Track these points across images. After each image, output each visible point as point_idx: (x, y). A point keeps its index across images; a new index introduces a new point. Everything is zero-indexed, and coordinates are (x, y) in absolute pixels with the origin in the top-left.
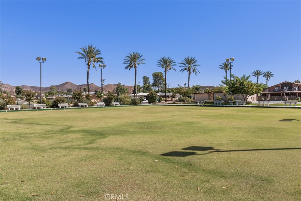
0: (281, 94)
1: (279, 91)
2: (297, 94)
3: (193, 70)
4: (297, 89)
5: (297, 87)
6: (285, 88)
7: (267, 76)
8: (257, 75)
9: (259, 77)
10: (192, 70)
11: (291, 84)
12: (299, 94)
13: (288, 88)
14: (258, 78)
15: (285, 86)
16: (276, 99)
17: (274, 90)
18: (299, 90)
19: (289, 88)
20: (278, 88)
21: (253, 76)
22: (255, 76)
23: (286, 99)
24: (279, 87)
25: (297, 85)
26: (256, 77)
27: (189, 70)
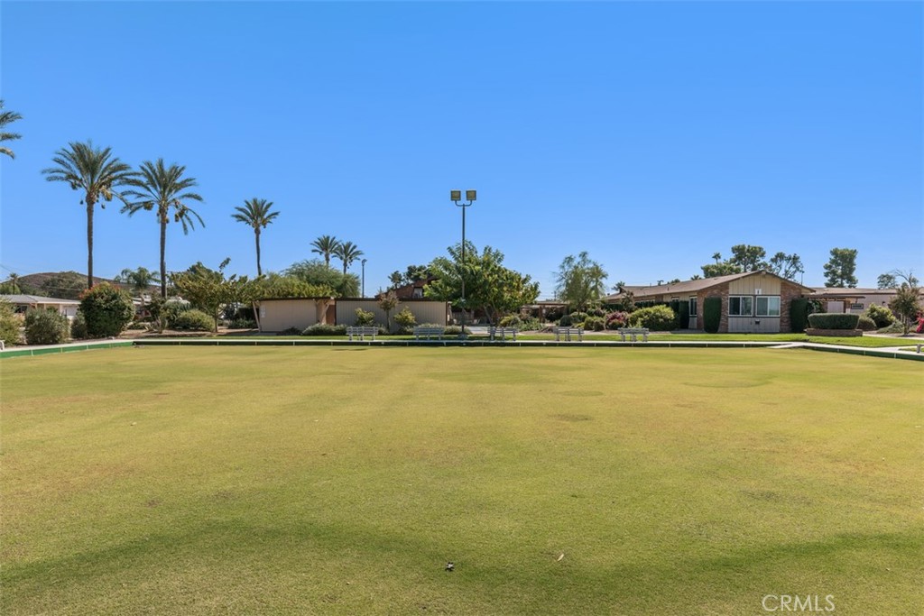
3: (177, 211)
10: (172, 212)
21: (314, 251)
22: (321, 253)
27: (162, 211)
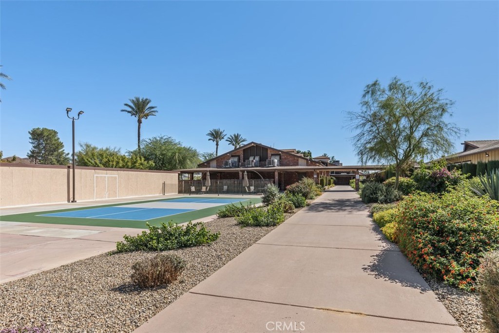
0: (241, 173)
1: (236, 167)
2: (276, 174)
4: (276, 161)
5: (278, 157)
6: (251, 159)
7: (234, 143)
8: (216, 138)
9: (219, 143)
11: (265, 149)
12: (280, 174)
13: (257, 158)
14: (217, 145)
15: (252, 156)
16: (225, 188)
17: (226, 164)
18: (281, 164)
19: (260, 160)
20: (236, 159)
23: (249, 188)
24: (239, 156)
25: (277, 153)
26: (215, 142)
